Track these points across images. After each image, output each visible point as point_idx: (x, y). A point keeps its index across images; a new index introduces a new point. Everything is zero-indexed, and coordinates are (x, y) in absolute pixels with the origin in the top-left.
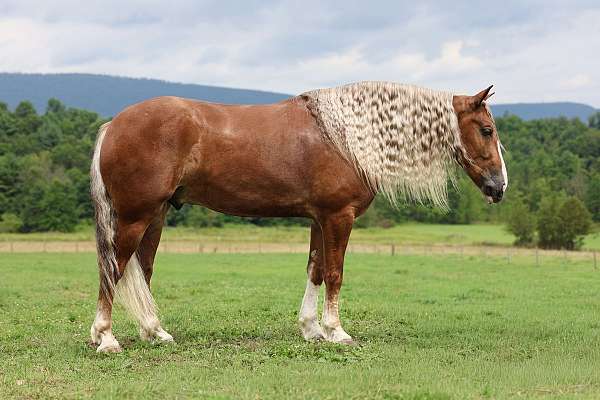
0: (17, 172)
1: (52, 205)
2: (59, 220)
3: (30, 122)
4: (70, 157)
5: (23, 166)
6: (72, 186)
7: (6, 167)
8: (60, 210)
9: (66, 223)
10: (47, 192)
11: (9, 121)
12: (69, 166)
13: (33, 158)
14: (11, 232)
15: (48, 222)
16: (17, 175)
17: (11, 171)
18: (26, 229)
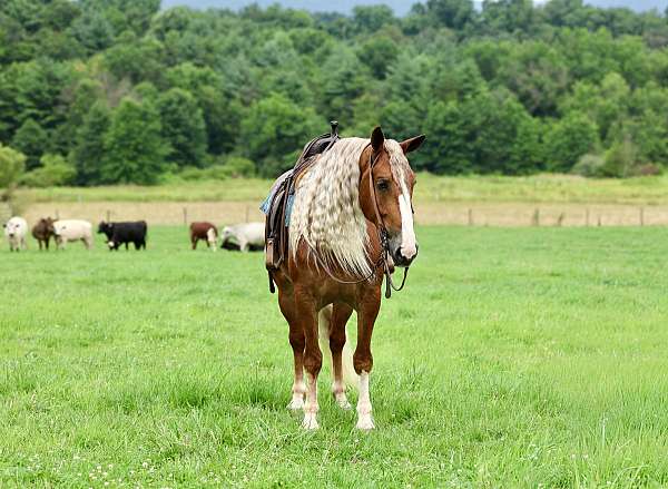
0: (58, 88)
1: (123, 141)
2: (134, 166)
3: (59, 11)
4: (136, 65)
5: (66, 77)
6: (153, 110)
7: (40, 80)
8: (136, 149)
9: (146, 169)
10: (113, 120)
11: (28, 8)
12: (136, 78)
13: (78, 66)
14: (59, 185)
15: (116, 169)
16: (58, 93)
17: (47, 87)
18: (81, 180)
